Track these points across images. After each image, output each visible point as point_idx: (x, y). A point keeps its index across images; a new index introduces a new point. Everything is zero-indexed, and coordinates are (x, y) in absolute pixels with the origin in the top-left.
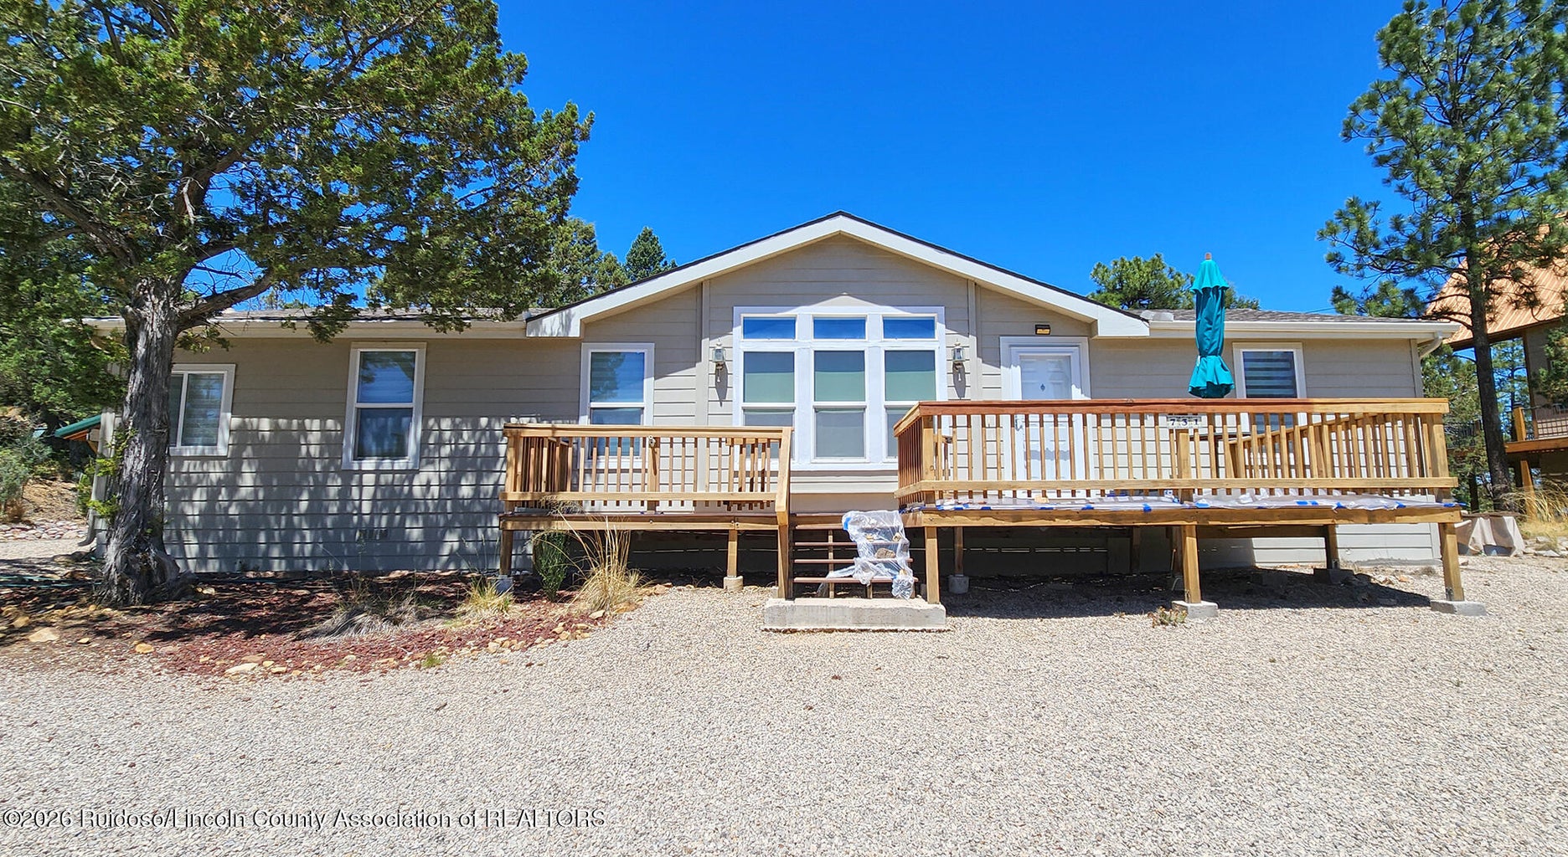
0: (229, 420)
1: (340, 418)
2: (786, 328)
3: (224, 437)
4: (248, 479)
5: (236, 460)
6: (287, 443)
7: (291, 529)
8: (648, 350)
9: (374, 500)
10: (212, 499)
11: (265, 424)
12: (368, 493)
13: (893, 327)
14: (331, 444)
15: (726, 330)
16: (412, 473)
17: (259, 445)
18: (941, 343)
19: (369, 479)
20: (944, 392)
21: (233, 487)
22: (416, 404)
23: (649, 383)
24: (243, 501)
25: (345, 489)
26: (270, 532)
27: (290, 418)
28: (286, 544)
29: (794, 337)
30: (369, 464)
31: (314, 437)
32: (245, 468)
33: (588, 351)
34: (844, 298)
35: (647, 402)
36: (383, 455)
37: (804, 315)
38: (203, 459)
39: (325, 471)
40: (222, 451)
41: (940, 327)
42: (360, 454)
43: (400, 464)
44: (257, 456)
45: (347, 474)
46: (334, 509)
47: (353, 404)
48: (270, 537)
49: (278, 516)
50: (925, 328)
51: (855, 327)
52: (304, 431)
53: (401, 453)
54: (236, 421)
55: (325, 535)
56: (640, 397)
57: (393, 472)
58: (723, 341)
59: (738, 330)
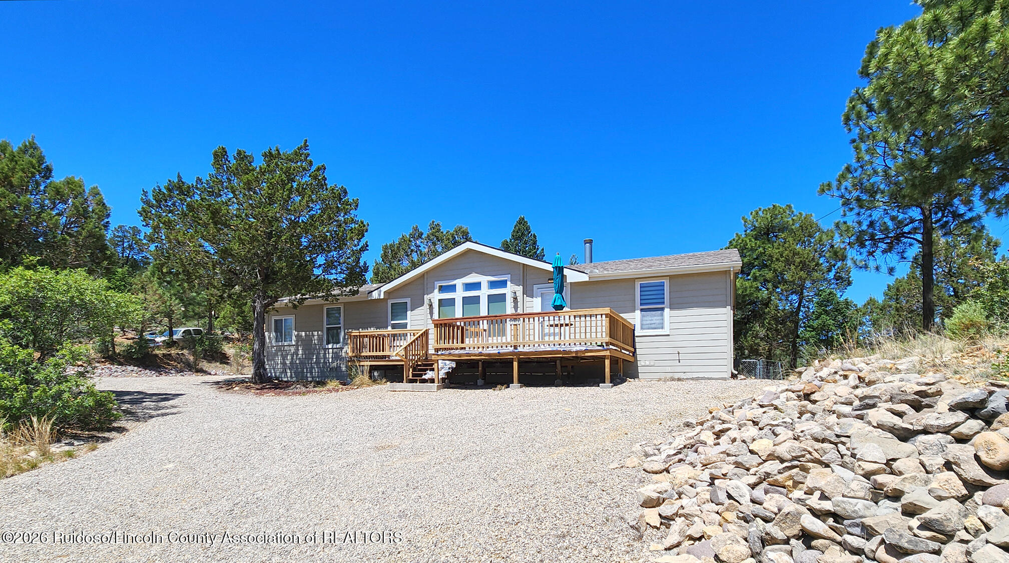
0: (295, 333)
1: (322, 331)
2: (452, 288)
3: (294, 338)
4: (300, 352)
5: (297, 345)
6: (309, 339)
7: (312, 368)
8: (408, 300)
9: (332, 358)
10: (292, 359)
11: (303, 334)
12: (331, 355)
13: (493, 285)
14: (320, 339)
15: (432, 292)
16: (342, 349)
17: (303, 340)
18: (509, 290)
19: (331, 351)
20: (510, 310)
21: (297, 355)
22: (341, 325)
23: (409, 313)
24: (299, 359)
25: (325, 354)
26: (307, 368)
27: (309, 332)
28: (311, 373)
29: (455, 292)
30: (330, 346)
31: (316, 337)
32: (300, 348)
33: (390, 302)
34: (474, 274)
35: (408, 321)
36: (334, 343)
37: (459, 283)
38: (289, 346)
39: (319, 349)
40: (294, 343)
41: (509, 283)
42: (328, 343)
43: (338, 346)
44: (302, 345)
45: (325, 349)
46: (322, 361)
47: (325, 326)
48: (307, 370)
49: (309, 363)
50: (503, 284)
51: (477, 286)
52: (313, 336)
53: (339, 343)
54: (296, 333)
55: (321, 370)
56: (406, 319)
57: (337, 348)
58: (430, 296)
59: (436, 291)
